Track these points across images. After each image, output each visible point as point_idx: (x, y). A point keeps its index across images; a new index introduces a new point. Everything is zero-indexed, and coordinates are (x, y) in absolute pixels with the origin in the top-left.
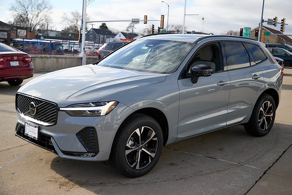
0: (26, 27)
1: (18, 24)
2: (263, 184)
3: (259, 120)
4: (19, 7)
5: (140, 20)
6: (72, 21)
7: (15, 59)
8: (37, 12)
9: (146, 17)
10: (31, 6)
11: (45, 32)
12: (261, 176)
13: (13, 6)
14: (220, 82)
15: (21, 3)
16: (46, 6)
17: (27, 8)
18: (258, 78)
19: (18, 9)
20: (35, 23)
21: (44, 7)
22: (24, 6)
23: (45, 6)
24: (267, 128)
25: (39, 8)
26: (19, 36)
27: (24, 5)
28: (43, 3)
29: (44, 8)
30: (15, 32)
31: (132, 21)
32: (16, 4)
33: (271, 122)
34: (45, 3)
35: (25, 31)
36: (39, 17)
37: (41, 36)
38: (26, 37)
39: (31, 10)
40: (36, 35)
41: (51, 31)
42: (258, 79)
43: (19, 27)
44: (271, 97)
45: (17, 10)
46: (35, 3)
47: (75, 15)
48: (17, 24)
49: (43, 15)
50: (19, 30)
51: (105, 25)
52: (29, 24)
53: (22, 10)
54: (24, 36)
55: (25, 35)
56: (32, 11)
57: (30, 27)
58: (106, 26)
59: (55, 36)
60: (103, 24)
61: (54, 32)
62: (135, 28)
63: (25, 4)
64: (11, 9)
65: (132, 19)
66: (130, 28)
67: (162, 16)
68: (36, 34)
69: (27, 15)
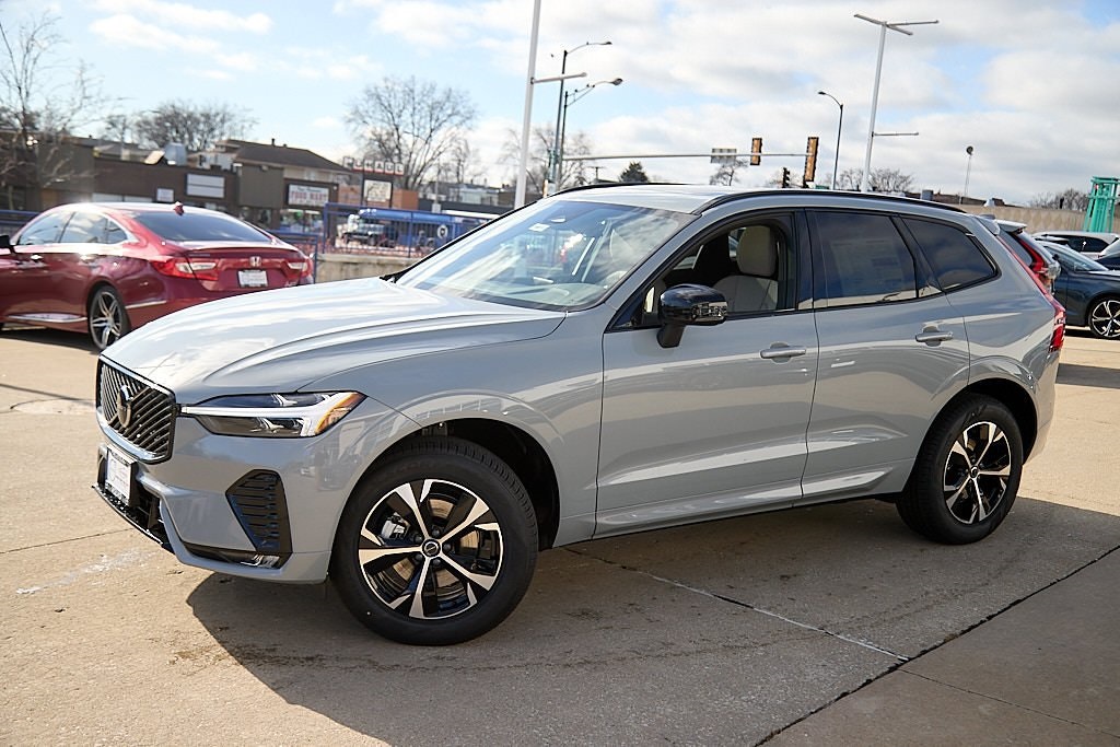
0: (392, 172)
1: (368, 165)
2: (864, 704)
3: (947, 488)
4: (373, 112)
5: (738, 152)
6: (535, 156)
7: (254, 264)
8: (428, 126)
9: (758, 143)
10: (411, 110)
11: (451, 190)
12: (872, 678)
13: (357, 107)
14: (774, 347)
15: (380, 99)
16: (457, 109)
17: (400, 116)
18: (941, 340)
19: (371, 117)
20: (420, 162)
21: (449, 112)
22: (388, 108)
23: (454, 109)
24: (983, 516)
25: (435, 117)
26: (369, 199)
27: (390, 105)
28: (448, 97)
29: (450, 116)
30: (358, 188)
31: (713, 157)
32: (367, 102)
33: (1000, 497)
34: (452, 100)
35: (386, 186)
36: (434, 144)
37: (432, 201)
38: (390, 206)
39: (410, 120)
40: (420, 200)
41: (471, 186)
42: (943, 344)
43: (369, 172)
44: (1000, 409)
45: (367, 119)
46: (425, 98)
47: (546, 137)
48: (363, 163)
49: (446, 138)
50: (368, 183)
51: (640, 168)
52: (400, 162)
53: (382, 121)
54: (383, 201)
55: (388, 197)
56: (413, 124)
57: (402, 173)
58: (643, 174)
59: (478, 202)
60: (632, 166)
61: (480, 190)
62: (737, 180)
63: (392, 103)
64: (352, 117)
65: (714, 150)
66: (721, 180)
67: (812, 141)
68: (421, 196)
69: (399, 137)
